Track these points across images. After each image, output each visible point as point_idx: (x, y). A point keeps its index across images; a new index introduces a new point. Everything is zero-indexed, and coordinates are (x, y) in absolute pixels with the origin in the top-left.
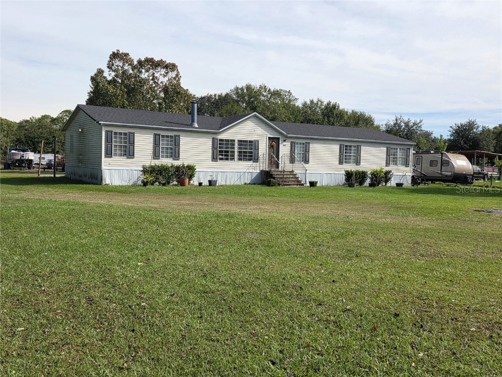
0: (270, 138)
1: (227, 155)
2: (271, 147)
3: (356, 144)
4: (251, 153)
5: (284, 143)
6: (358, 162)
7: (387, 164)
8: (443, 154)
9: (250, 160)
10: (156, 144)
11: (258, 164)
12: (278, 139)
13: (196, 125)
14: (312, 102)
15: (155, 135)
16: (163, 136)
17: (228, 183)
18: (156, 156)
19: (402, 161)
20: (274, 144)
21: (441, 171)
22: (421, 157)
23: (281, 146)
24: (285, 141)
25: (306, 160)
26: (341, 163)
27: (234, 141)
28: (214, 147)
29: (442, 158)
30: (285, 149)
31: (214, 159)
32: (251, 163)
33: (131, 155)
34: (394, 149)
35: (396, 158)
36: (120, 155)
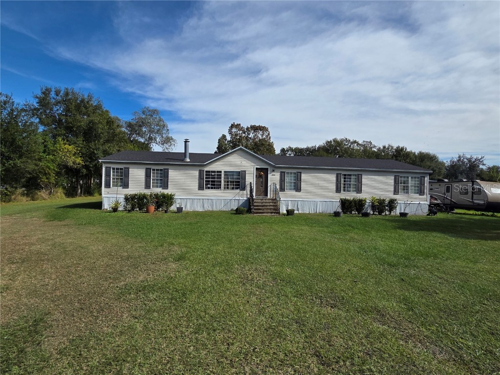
0: (257, 169)
1: (214, 185)
2: (259, 177)
3: (356, 173)
4: (239, 182)
5: (273, 173)
6: (359, 190)
7: (396, 192)
9: (237, 188)
10: (148, 176)
11: (245, 192)
12: (267, 169)
13: (188, 160)
15: (147, 169)
16: (154, 170)
17: (215, 209)
18: (147, 186)
19: (415, 190)
20: (262, 174)
21: (472, 199)
22: (450, 185)
23: (269, 176)
24: (274, 171)
25: (298, 188)
26: (338, 190)
27: (221, 172)
28: (201, 178)
29: (473, 186)
30: (274, 178)
31: (201, 188)
32: (238, 191)
33: (126, 185)
34: (404, 177)
35: (408, 186)
36: (116, 186)
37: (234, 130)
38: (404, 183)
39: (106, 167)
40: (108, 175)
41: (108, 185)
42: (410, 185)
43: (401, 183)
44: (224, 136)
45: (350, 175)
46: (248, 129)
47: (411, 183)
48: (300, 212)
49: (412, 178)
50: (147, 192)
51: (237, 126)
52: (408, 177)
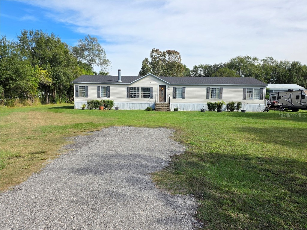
0: (160, 86)
1: (136, 95)
2: (160, 90)
3: (219, 87)
4: (149, 94)
5: (169, 88)
6: (220, 97)
7: (244, 98)
8: (303, 92)
9: (148, 97)
10: (99, 90)
11: (153, 99)
12: (165, 86)
13: (120, 81)
14: (281, 62)
15: (98, 86)
16: (102, 87)
17: (136, 109)
18: (99, 96)
19: (257, 97)
20: (163, 89)
21: (301, 102)
22: (291, 93)
25: (183, 97)
26: (208, 97)
27: (139, 88)
28: (128, 92)
29: (302, 94)
30: (169, 91)
31: (128, 97)
32: (149, 99)
33: (87, 96)
34: (250, 89)
35: (252, 95)
36: (82, 96)
37: (154, 54)
38: (250, 93)
39: (76, 86)
40: (77, 90)
41: (77, 96)
42: (253, 94)
43: (248, 93)
44: (147, 60)
45: (215, 89)
46: (164, 53)
47: (254, 92)
48: (185, 110)
49: (255, 89)
50: (99, 99)
51: (157, 51)
52: (252, 89)
